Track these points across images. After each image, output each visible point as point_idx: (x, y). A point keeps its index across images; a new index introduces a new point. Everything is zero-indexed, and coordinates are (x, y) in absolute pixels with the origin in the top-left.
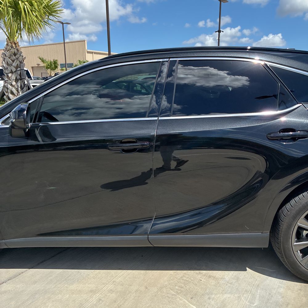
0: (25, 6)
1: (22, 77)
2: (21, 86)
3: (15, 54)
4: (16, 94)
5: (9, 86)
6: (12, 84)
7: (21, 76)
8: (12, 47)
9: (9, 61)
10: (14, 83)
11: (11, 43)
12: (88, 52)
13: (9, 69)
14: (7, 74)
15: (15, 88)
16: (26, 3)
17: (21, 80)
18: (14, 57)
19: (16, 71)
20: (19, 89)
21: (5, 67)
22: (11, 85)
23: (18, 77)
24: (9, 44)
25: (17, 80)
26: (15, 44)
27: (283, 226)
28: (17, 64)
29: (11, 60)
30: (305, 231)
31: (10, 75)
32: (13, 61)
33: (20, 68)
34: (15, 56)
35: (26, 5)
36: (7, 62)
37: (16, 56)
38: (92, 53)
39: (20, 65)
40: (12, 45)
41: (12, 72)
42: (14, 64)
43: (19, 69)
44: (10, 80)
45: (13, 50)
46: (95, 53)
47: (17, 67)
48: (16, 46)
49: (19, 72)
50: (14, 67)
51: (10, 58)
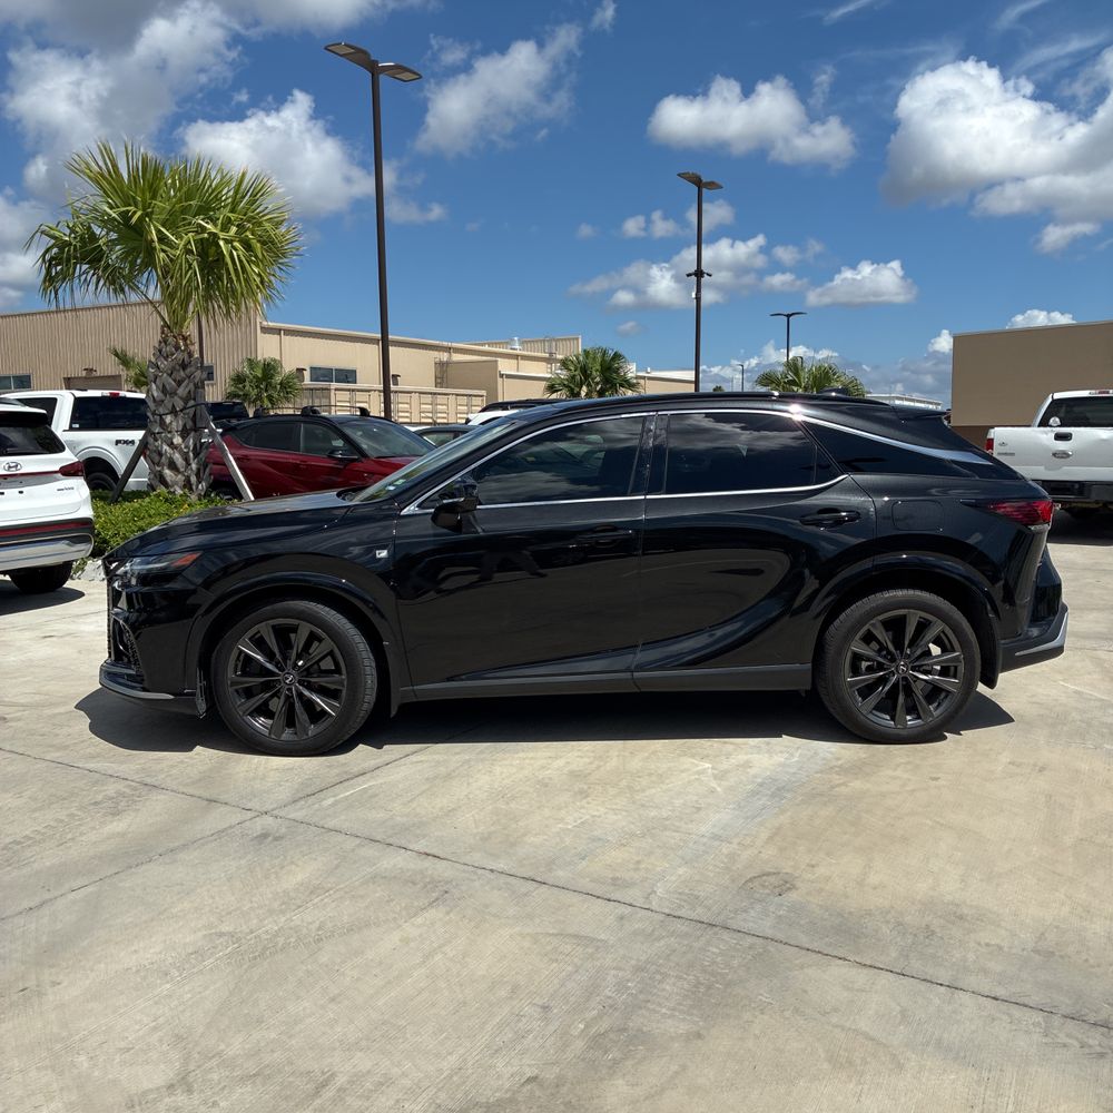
0: (235, 253)
1: (199, 425)
2: (195, 445)
3: (184, 366)
4: (182, 470)
5: (165, 447)
6: (172, 443)
7: (195, 422)
8: (177, 348)
9: (170, 384)
10: (177, 440)
11: (174, 337)
12: (266, 330)
13: (168, 403)
14: (161, 416)
15: (181, 451)
16: (236, 244)
17: (196, 431)
18: (182, 373)
19: (185, 408)
20: (191, 455)
21: (157, 399)
22: (171, 445)
23: (190, 424)
24: (170, 339)
25: (184, 433)
26: (185, 339)
27: (831, 651)
28: (187, 390)
29: (175, 381)
30: (863, 663)
31: (168, 419)
32: (179, 383)
33: (194, 399)
34: (184, 370)
35: (236, 250)
36: (164, 386)
37: (188, 370)
38: (277, 331)
39: (194, 392)
40: (177, 343)
41: (173, 412)
42: (182, 391)
43: (192, 403)
44: (170, 432)
45: (178, 356)
46: (289, 332)
47: (186, 400)
48: (186, 345)
49: (192, 411)
50: (181, 398)
51: (170, 375)
